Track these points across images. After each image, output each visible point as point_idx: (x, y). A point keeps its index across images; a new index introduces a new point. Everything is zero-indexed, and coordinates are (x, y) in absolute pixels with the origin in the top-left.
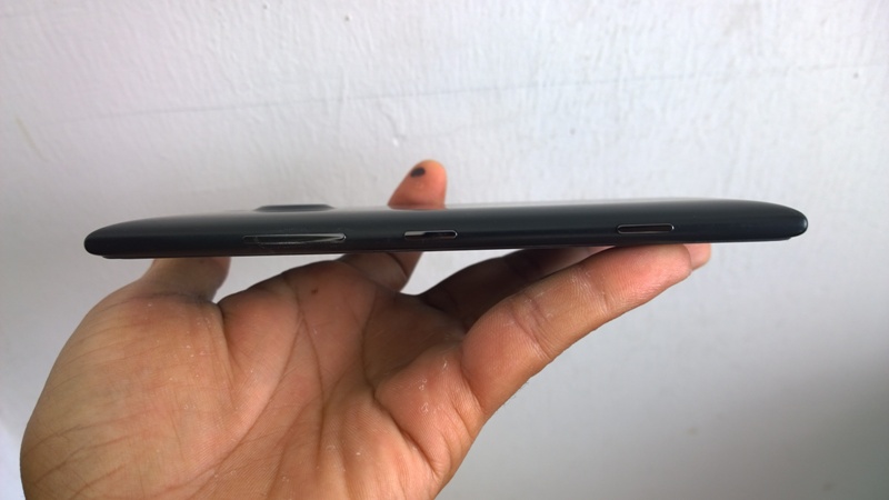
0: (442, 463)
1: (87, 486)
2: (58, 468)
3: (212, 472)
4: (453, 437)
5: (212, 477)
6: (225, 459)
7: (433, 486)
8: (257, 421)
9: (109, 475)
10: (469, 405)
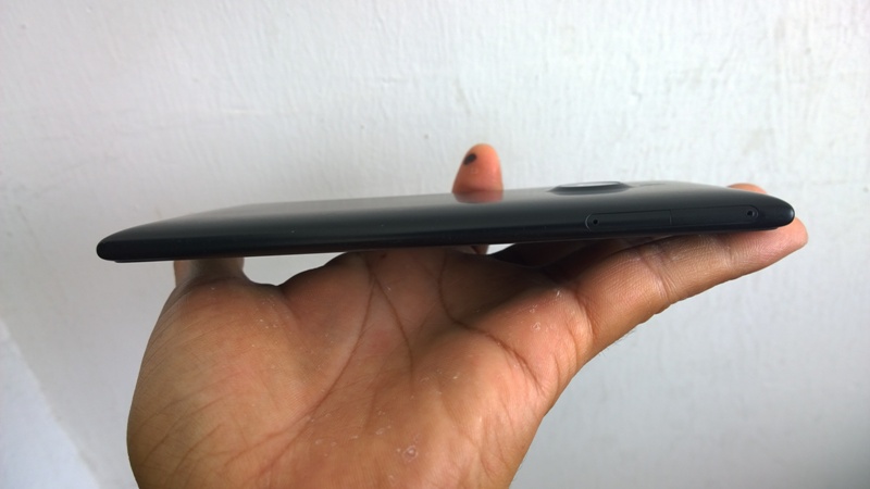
0: (549, 384)
1: (191, 450)
2: (162, 442)
3: (308, 418)
4: (563, 357)
5: (308, 422)
6: (318, 406)
7: (538, 404)
8: (342, 373)
9: (210, 435)
10: (583, 328)
